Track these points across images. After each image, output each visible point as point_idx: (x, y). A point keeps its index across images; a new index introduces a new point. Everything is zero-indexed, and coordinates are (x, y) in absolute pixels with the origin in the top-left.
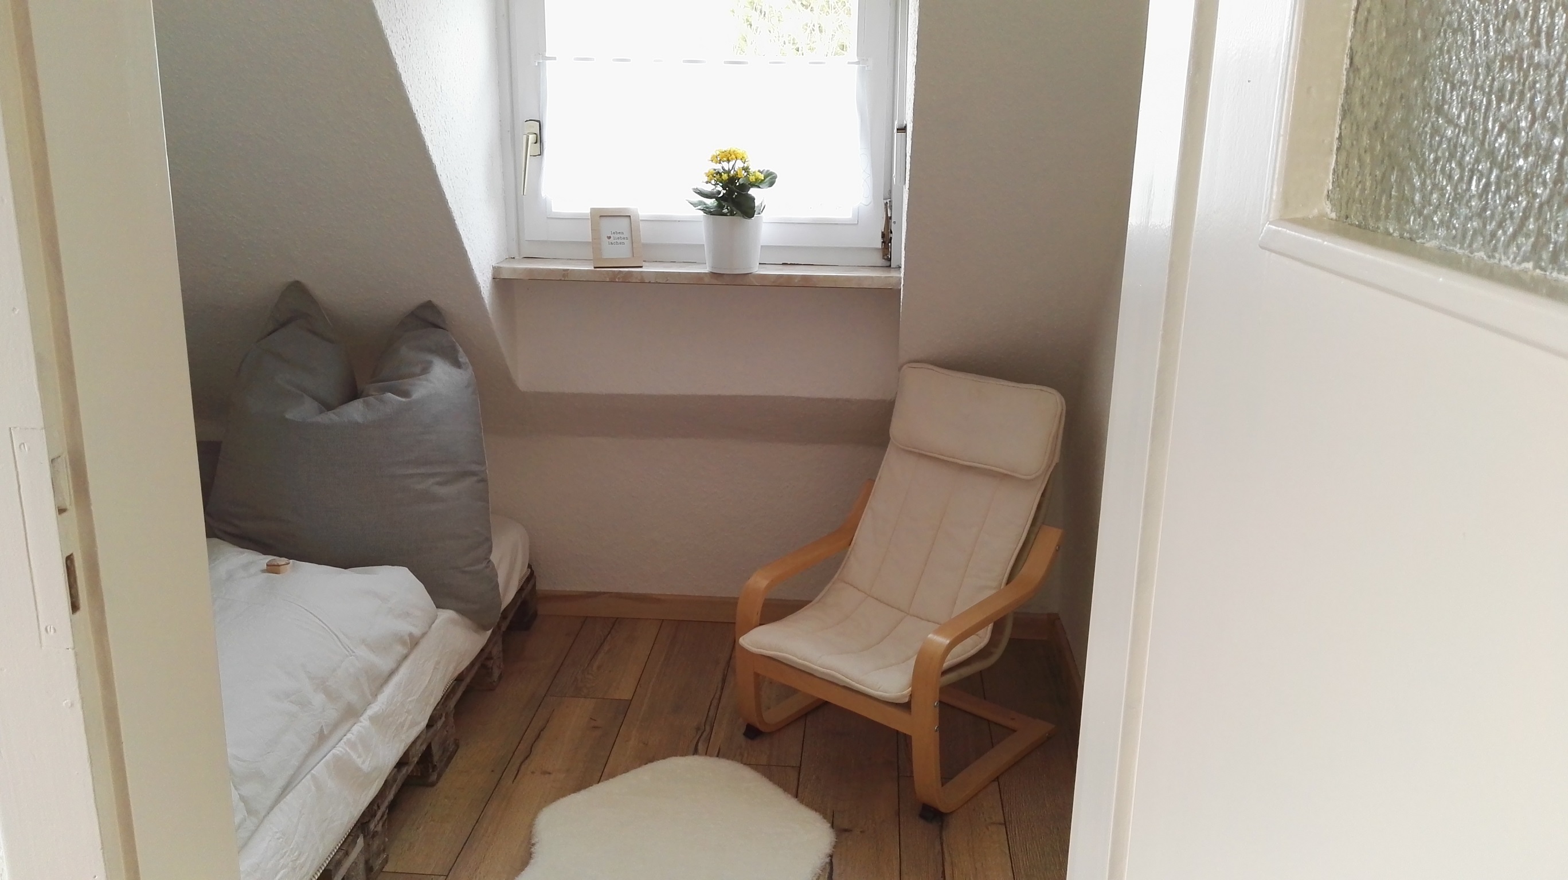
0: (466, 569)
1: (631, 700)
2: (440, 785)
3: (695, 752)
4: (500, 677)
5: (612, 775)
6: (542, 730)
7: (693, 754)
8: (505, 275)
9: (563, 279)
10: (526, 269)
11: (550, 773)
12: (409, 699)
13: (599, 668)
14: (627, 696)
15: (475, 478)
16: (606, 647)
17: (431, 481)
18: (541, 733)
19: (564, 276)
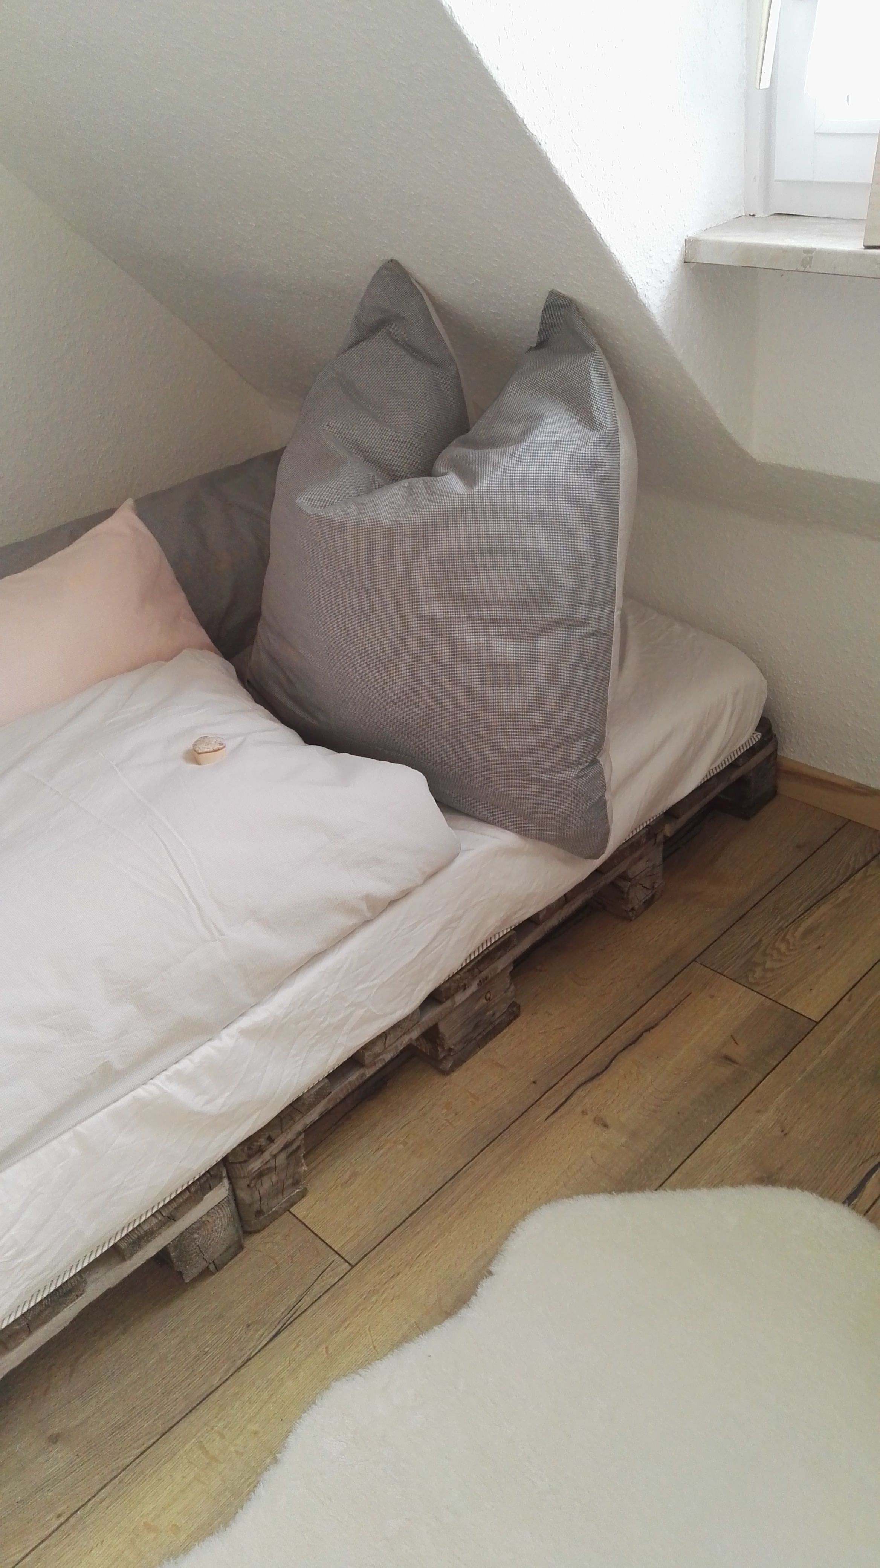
0: (539, 776)
1: (817, 1023)
2: (455, 1075)
3: (849, 1200)
4: (649, 903)
5: (691, 1183)
6: (648, 1030)
7: (844, 1203)
8: (705, 257)
9: (802, 269)
10: (739, 245)
11: (606, 1126)
12: (361, 987)
13: (809, 931)
14: (815, 1015)
15: (580, 631)
16: (843, 894)
17: (494, 631)
18: (644, 1034)
19: (804, 263)
